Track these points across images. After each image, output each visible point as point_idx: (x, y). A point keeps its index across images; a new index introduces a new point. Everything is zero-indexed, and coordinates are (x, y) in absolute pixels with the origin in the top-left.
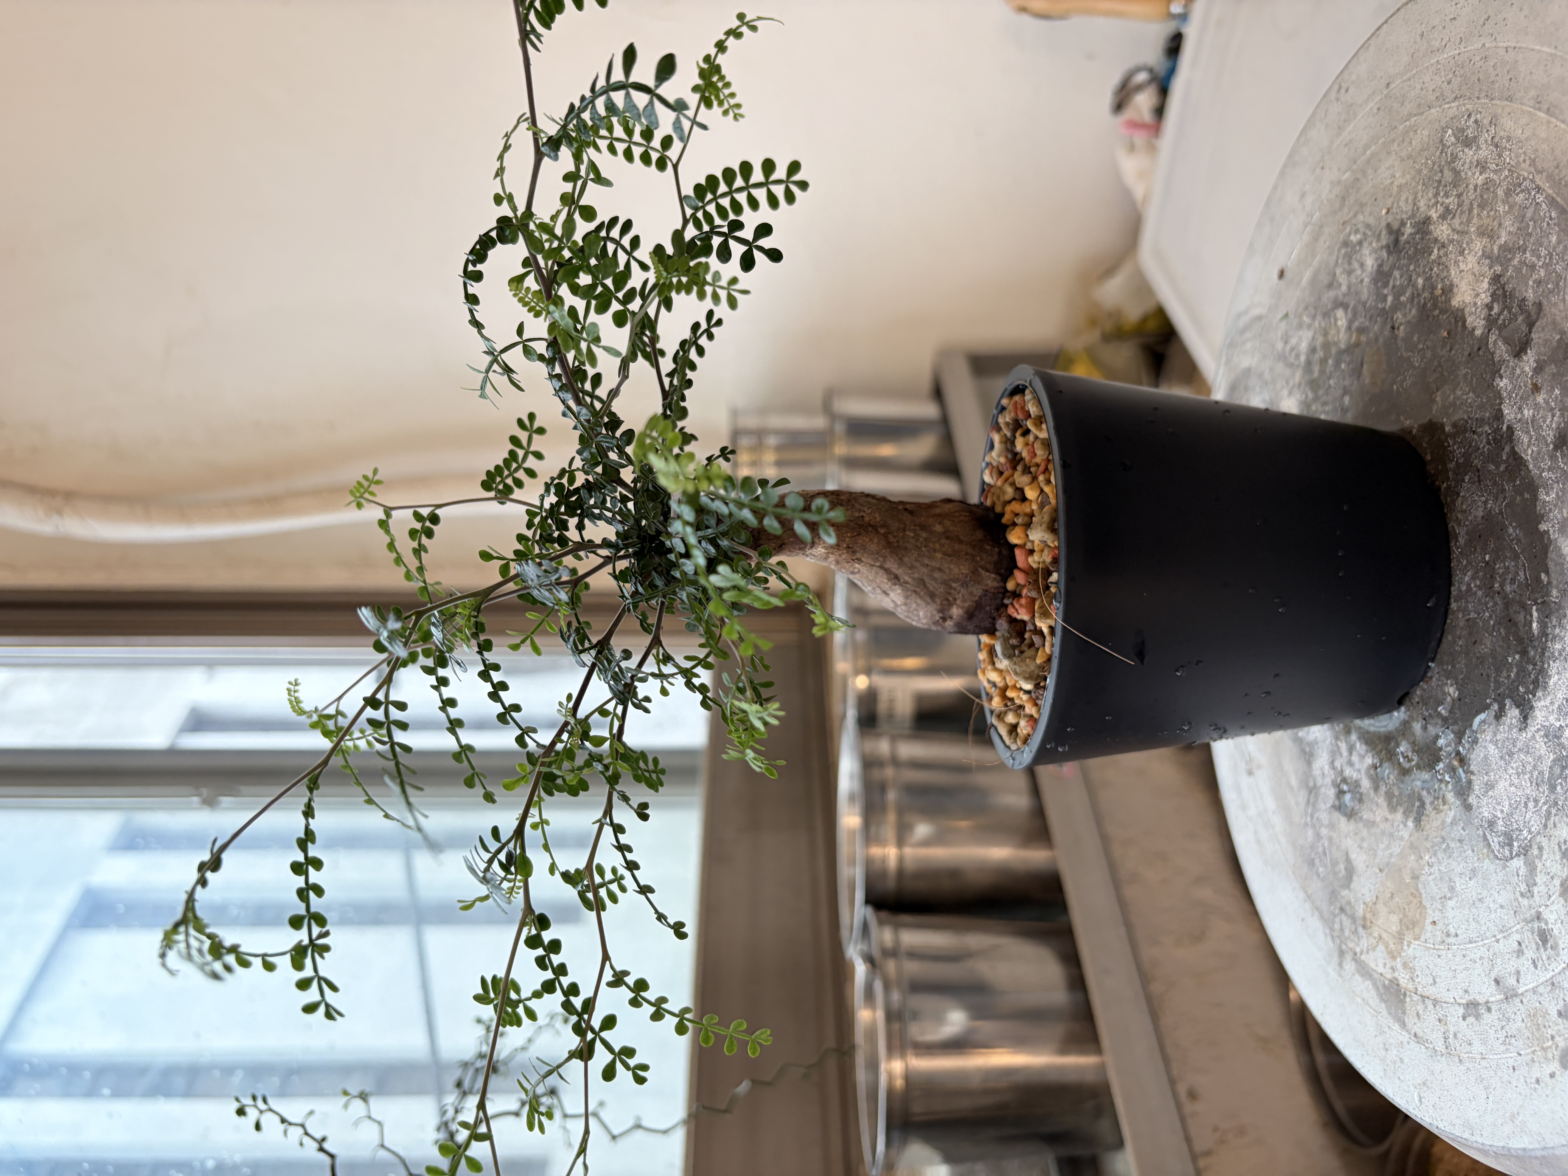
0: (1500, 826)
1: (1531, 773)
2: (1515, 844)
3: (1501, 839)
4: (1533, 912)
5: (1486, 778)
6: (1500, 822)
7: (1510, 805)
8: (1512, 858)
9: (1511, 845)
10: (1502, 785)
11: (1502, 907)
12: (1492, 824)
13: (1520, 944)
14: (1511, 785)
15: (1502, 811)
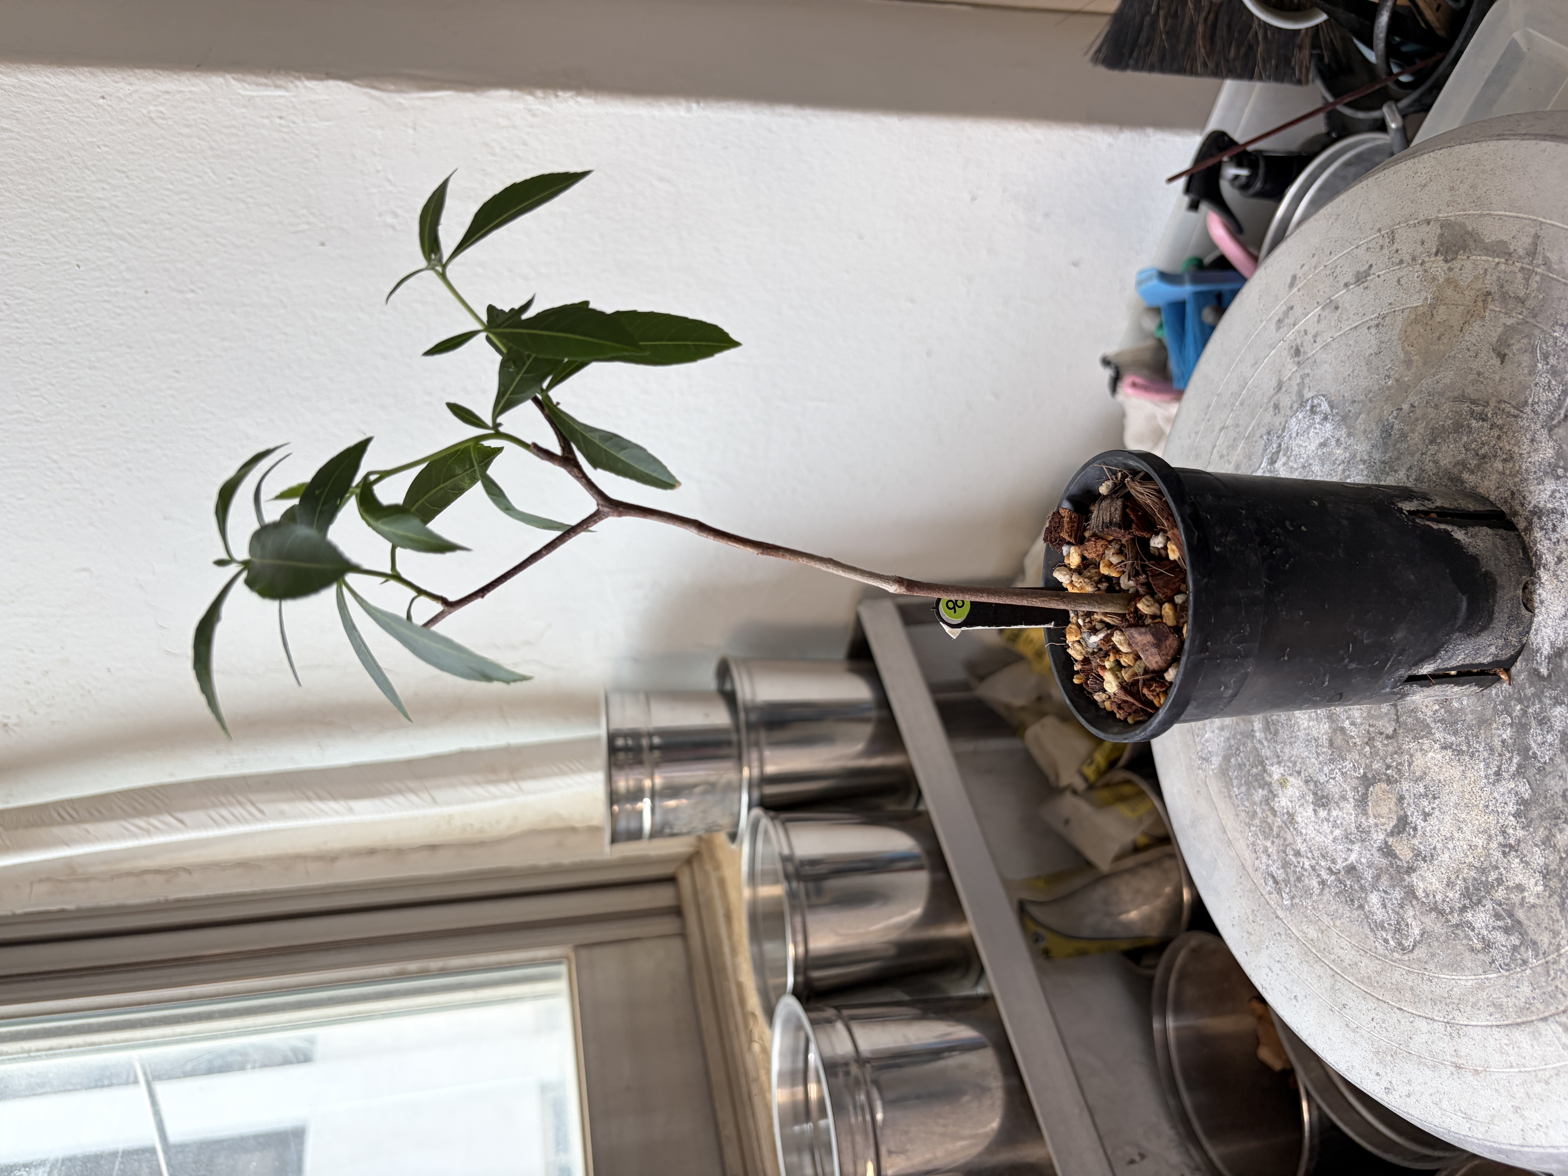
0: (1318, 418)
1: (1291, 455)
2: (1308, 408)
3: (1318, 409)
4: (1302, 366)
5: (1324, 450)
6: (1317, 421)
7: (1308, 433)
8: (1312, 397)
9: (1313, 407)
10: (1313, 447)
11: (1325, 362)
12: (1325, 418)
13: (1315, 342)
14: (1306, 447)
15: (1315, 428)
